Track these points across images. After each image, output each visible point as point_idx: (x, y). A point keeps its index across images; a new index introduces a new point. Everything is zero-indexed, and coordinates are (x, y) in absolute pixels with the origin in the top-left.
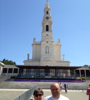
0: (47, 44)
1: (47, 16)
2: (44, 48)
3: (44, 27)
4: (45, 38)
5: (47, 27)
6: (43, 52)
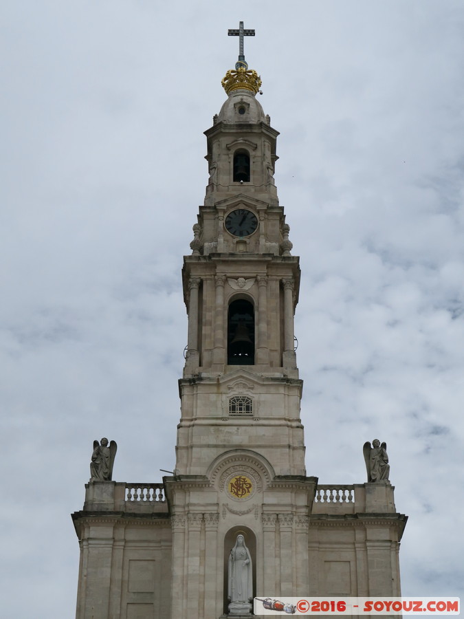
1: (242, 207)
2: (203, 555)
3: (208, 316)
4: (216, 446)
5: (237, 317)
6: (195, 604)
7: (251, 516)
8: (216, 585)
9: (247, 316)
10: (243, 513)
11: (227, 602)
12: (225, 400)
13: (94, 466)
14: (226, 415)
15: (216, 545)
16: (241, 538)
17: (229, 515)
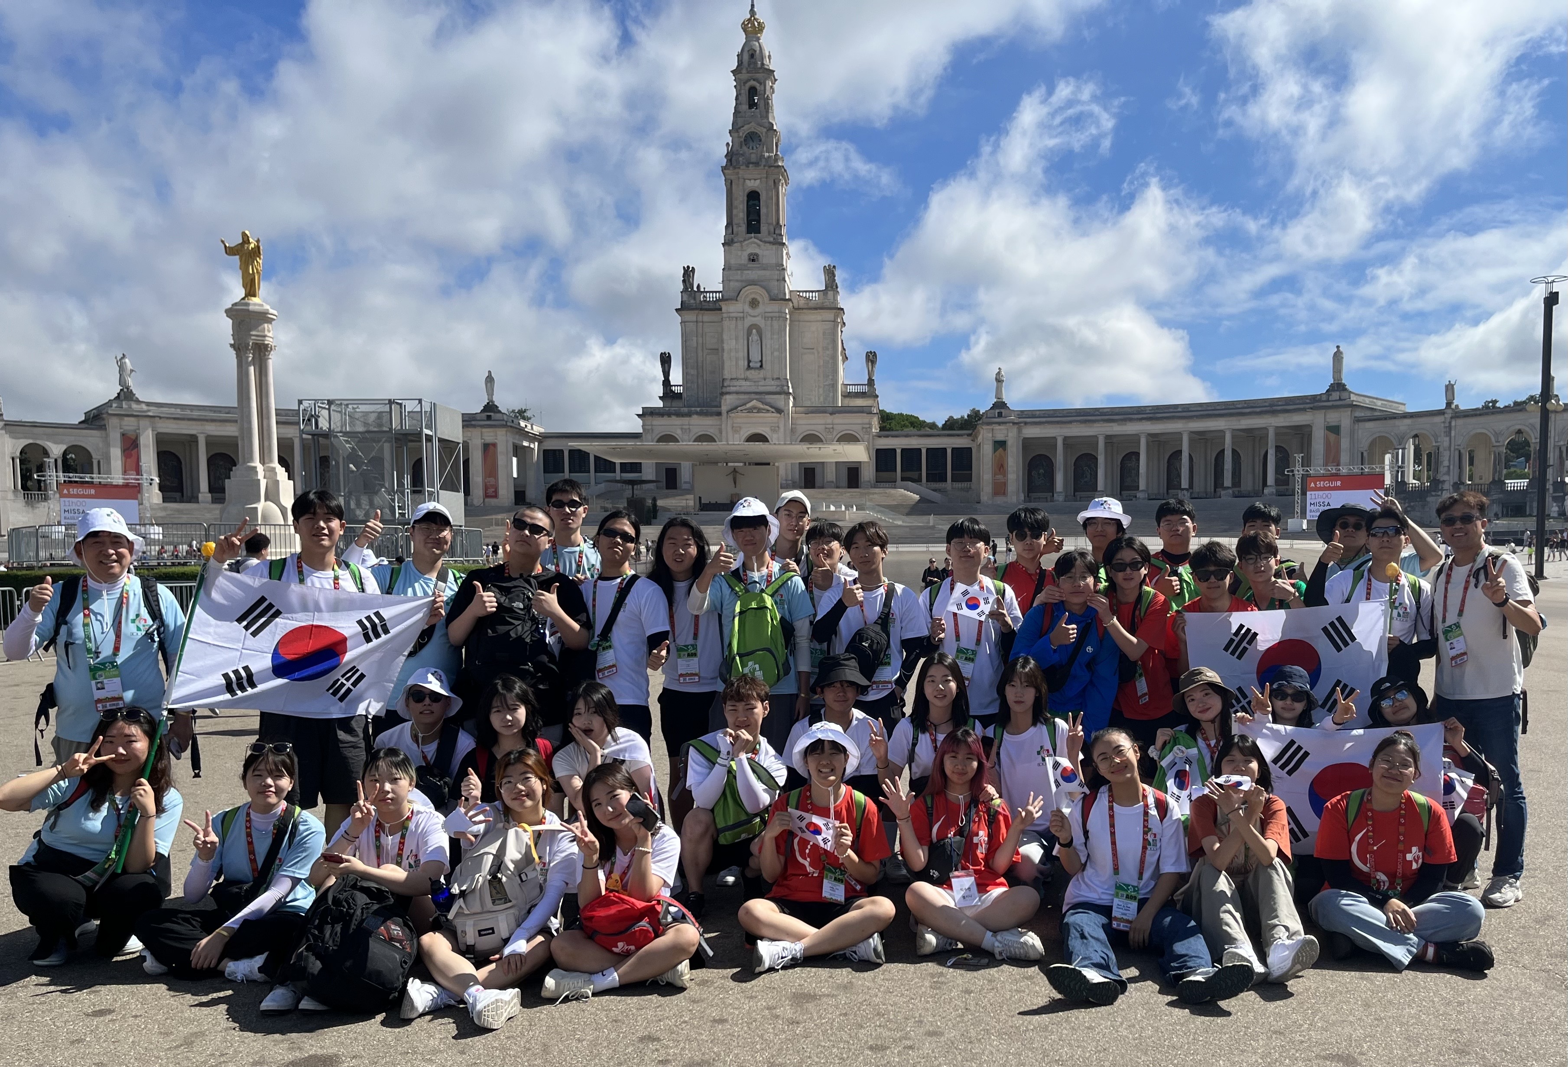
0: (755, 317)
1: (753, 130)
2: (737, 338)
3: (735, 203)
4: (742, 281)
5: (751, 203)
6: (734, 363)
7: (759, 318)
8: (743, 354)
9: (756, 202)
10: (754, 316)
11: (749, 361)
12: (745, 255)
13: (684, 281)
14: (746, 263)
15: (743, 333)
17: (749, 318)
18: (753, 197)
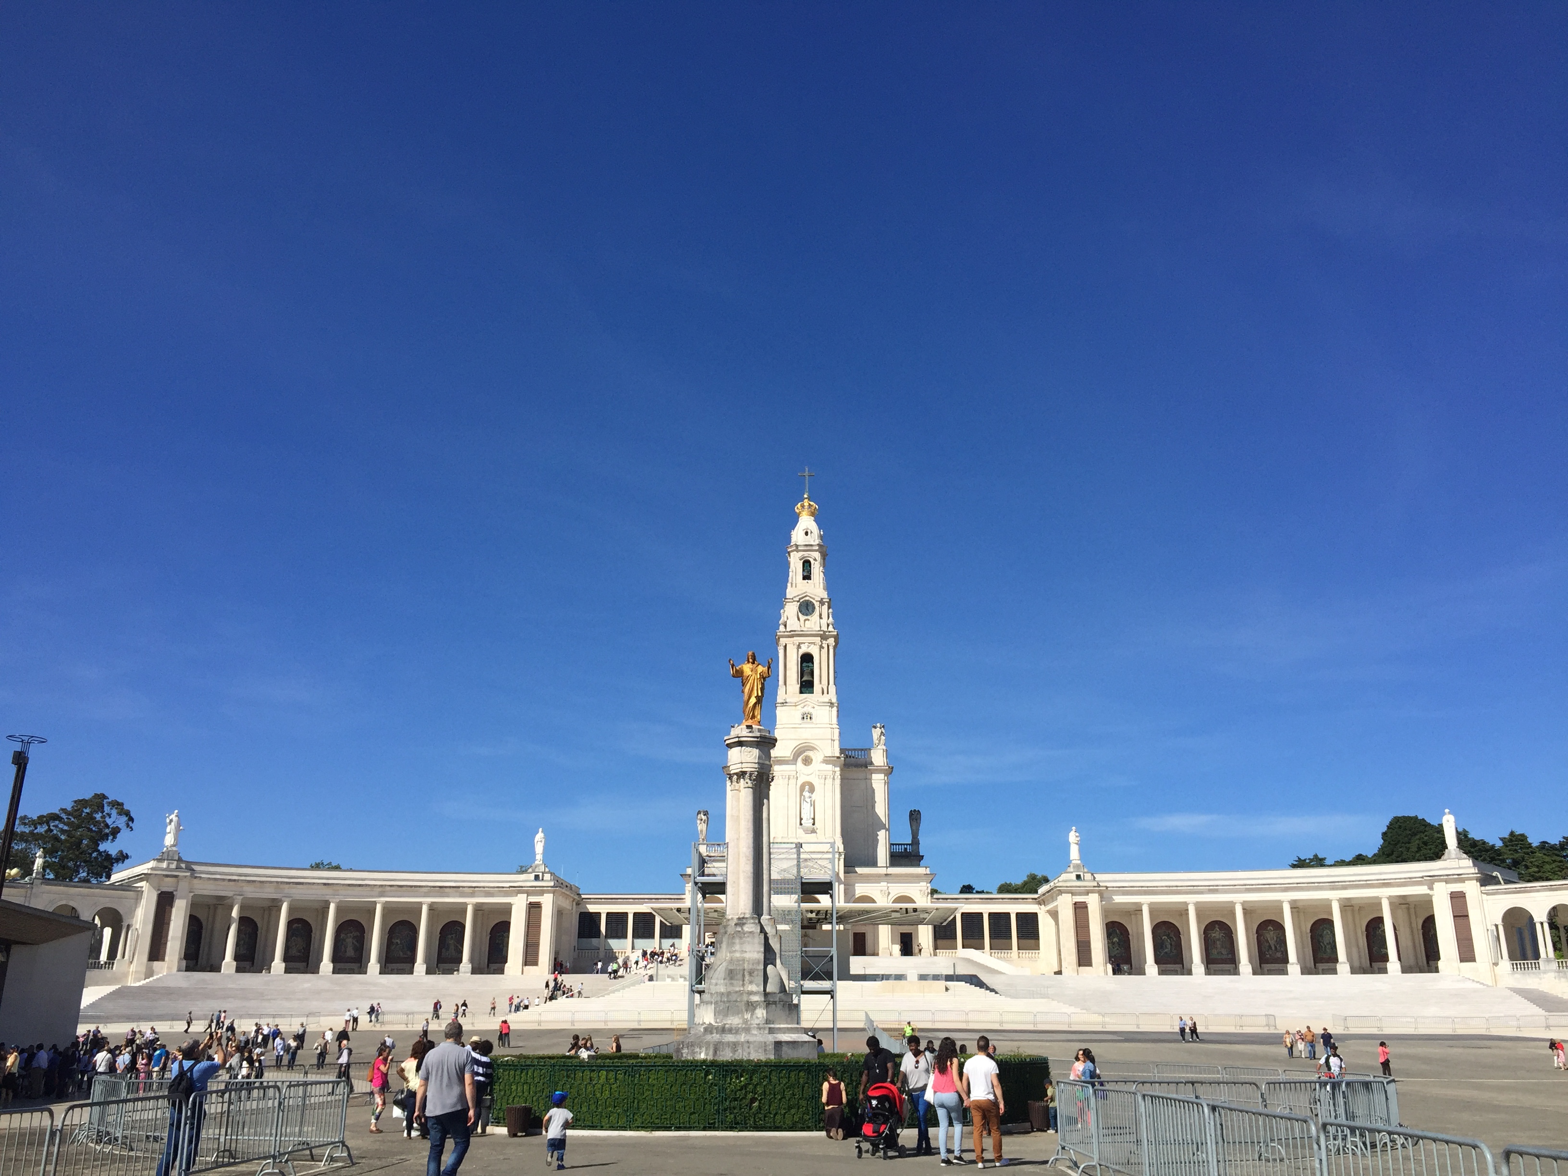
0: (808, 774)
1: (807, 598)
2: (789, 796)
3: (789, 665)
4: (795, 739)
5: (804, 665)
6: (786, 821)
7: (812, 776)
9: (810, 664)
12: (799, 714)
14: (800, 721)
15: (794, 791)
16: (807, 788)
17: (802, 776)
18: (807, 659)
